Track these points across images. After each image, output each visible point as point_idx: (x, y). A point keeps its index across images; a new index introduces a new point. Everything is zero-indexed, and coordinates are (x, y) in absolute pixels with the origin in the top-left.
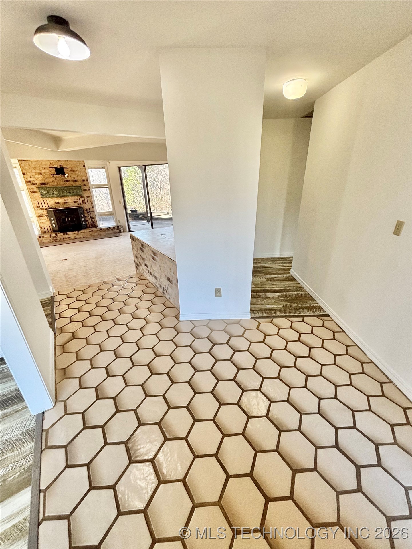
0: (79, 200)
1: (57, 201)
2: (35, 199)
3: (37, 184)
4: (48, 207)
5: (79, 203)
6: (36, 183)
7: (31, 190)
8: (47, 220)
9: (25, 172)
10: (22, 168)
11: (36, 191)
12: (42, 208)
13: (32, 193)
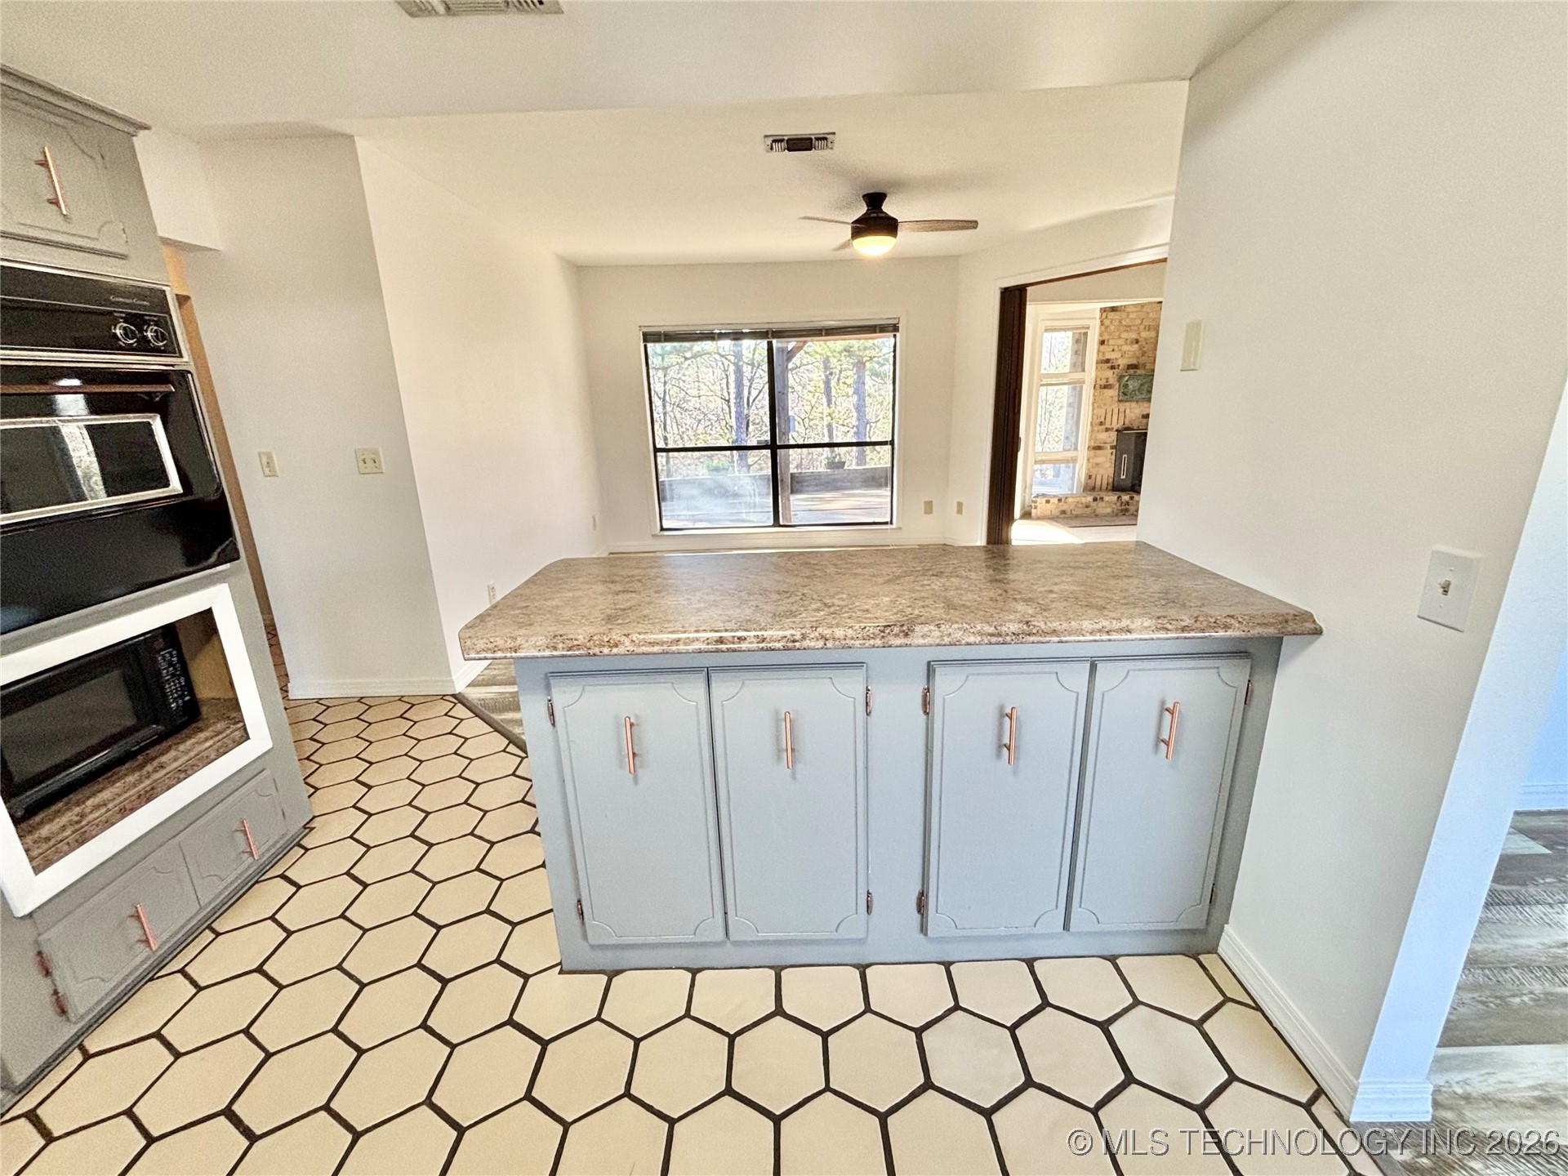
2: (1102, 405)
3: (1121, 367)
4: (1122, 424)
6: (1119, 363)
7: (1103, 382)
8: (1108, 459)
9: (1106, 337)
10: (1103, 328)
11: (1110, 385)
12: (1110, 427)
13: (1102, 390)
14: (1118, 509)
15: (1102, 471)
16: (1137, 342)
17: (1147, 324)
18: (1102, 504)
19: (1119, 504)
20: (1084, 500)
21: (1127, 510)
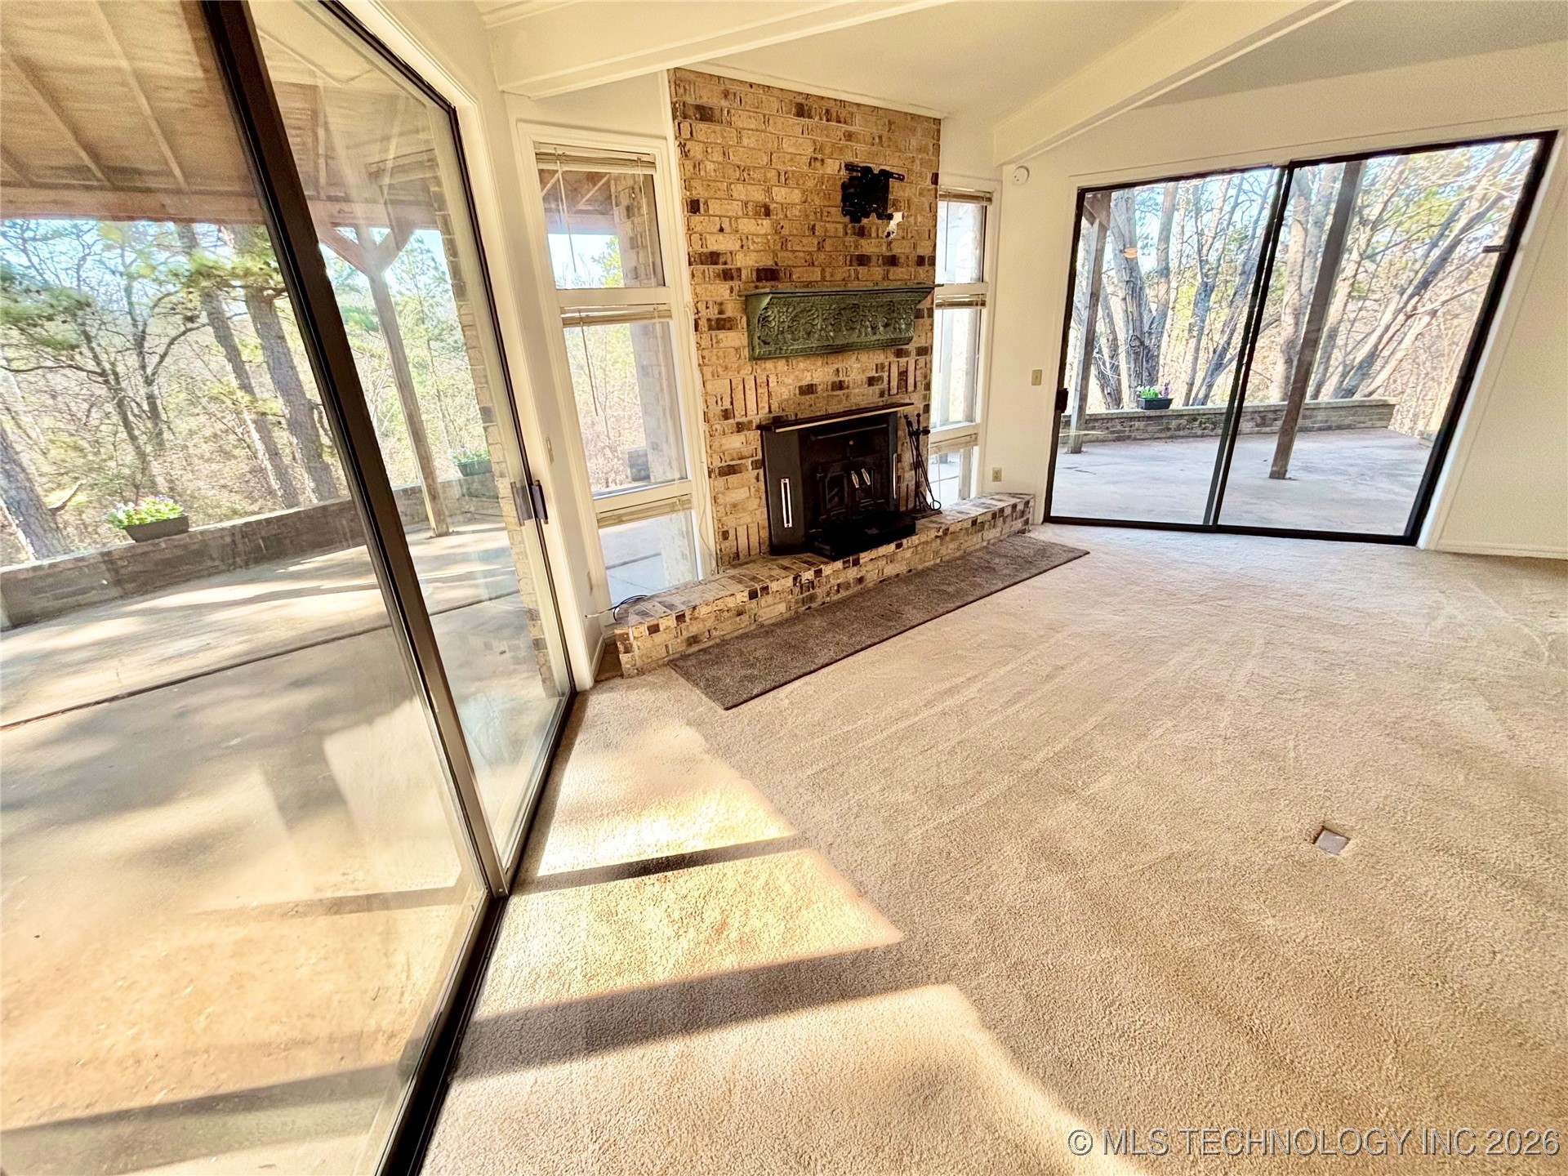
0: (887, 368)
1: (807, 379)
2: (720, 370)
3: (744, 273)
4: (770, 412)
5: (885, 385)
6: (739, 265)
7: (713, 313)
8: (753, 490)
9: (700, 193)
10: (689, 165)
11: (730, 319)
12: (744, 420)
13: (714, 333)
14: (797, 602)
15: (746, 518)
16: (768, 213)
17: (782, 168)
18: (768, 599)
19: (797, 589)
20: (731, 603)
21: (812, 598)
